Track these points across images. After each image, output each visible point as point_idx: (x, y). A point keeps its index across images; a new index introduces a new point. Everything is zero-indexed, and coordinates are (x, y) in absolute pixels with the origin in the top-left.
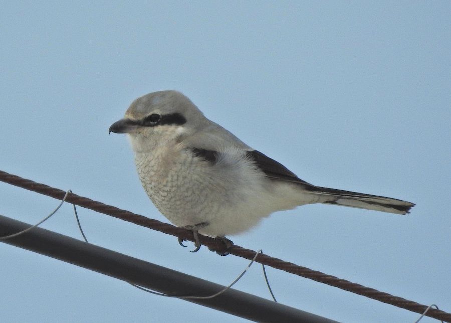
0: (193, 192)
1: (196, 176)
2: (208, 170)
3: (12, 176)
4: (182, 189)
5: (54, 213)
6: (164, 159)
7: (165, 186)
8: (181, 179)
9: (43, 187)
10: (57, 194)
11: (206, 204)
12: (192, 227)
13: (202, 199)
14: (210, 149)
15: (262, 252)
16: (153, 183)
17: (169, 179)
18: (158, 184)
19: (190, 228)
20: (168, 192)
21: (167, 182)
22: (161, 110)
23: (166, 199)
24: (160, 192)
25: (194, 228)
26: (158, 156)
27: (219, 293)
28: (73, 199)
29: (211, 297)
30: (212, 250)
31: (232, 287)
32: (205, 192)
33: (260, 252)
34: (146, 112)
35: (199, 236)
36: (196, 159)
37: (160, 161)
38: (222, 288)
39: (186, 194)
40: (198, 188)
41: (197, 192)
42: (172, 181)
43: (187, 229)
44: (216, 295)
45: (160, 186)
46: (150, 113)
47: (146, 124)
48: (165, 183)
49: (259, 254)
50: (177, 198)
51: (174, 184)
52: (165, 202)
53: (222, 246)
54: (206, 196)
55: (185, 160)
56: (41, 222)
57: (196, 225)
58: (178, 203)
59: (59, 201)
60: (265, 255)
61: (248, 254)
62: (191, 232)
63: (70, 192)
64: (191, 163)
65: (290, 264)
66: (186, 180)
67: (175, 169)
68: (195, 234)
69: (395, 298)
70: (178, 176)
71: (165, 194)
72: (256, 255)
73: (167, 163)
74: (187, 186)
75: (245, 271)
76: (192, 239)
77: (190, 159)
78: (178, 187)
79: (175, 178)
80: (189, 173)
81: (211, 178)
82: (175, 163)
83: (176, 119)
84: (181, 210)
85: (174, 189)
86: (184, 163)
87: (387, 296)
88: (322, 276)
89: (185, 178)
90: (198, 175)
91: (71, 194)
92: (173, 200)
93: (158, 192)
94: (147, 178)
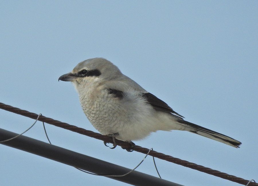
0: (109, 115)
1: (110, 105)
2: (117, 102)
3: (7, 106)
4: (103, 113)
5: (31, 127)
6: (91, 94)
7: (93, 110)
8: (101, 106)
9: (25, 112)
10: (33, 116)
11: (116, 122)
12: (112, 135)
13: (114, 119)
14: (120, 90)
15: (152, 149)
16: (87, 109)
17: (95, 106)
18: (89, 109)
19: (111, 136)
20: (95, 114)
21: (94, 108)
22: (87, 68)
23: (95, 119)
24: (91, 115)
25: (113, 136)
26: (89, 93)
27: (128, 173)
28: (43, 119)
29: (123, 176)
30: (124, 148)
31: (135, 170)
32: (116, 115)
33: (152, 150)
34: (79, 69)
35: (116, 140)
36: (110, 95)
37: (90, 95)
38: (129, 170)
39: (105, 116)
40: (112, 112)
41: (111, 115)
42: (96, 108)
43: (109, 136)
44: (126, 174)
45: (91, 110)
46: (82, 69)
47: (80, 75)
48: (92, 109)
49: (151, 151)
50: (100, 118)
51: (98, 109)
52: (94, 121)
53: (129, 146)
54: (117, 117)
55: (104, 95)
56: (24, 133)
57: (114, 134)
58: (101, 121)
59: (34, 120)
60: (154, 151)
61: (144, 151)
62: (111, 138)
63: (41, 115)
64: (107, 97)
65: (169, 156)
66: (105, 107)
67: (98, 100)
68: (113, 139)
69: (230, 176)
70: (100, 105)
71: (93, 115)
72: (149, 151)
73: (94, 96)
74: (105, 111)
75: (143, 161)
76: (112, 142)
77: (106, 95)
78: (100, 111)
79: (98, 106)
80: (106, 103)
81: (119, 107)
82: (98, 97)
83: (95, 73)
84: (103, 126)
85: (98, 112)
86: (103, 97)
87: (225, 175)
88: (188, 163)
89: (104, 106)
90: (112, 105)
91: (41, 116)
92: (98, 119)
93: (90, 115)
94: (84, 106)
